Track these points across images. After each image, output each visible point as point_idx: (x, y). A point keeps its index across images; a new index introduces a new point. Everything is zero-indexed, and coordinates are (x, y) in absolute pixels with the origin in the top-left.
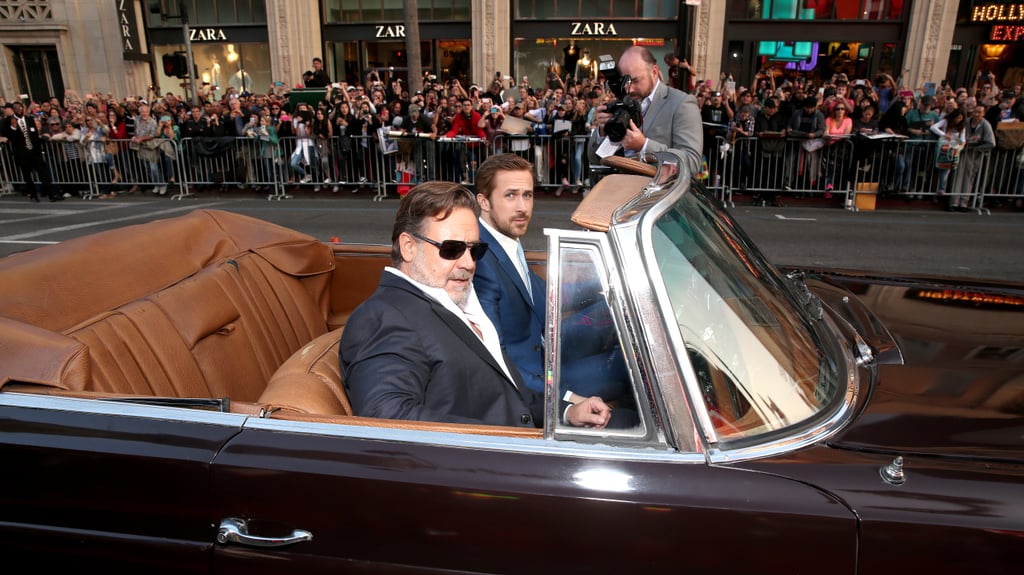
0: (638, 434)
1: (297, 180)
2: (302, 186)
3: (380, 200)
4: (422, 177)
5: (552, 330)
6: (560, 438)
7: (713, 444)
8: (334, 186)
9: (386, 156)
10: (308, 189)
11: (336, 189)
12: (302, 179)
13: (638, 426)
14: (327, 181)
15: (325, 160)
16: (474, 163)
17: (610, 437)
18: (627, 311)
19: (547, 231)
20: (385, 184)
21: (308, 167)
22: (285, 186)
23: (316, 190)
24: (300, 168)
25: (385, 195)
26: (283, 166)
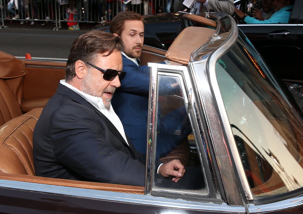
0: (204, 193)
1: (11, 18)
2: (14, 21)
3: (57, 30)
4: (81, 17)
5: (152, 127)
6: (155, 194)
7: (251, 201)
8: (32, 21)
9: (61, 6)
10: (17, 23)
11: (32, 23)
12: (14, 17)
13: (204, 188)
14: (28, 19)
15: (27, 7)
16: (110, 10)
17: (186, 195)
18: (199, 116)
19: (150, 64)
20: (60, 21)
21: (17, 11)
22: (4, 21)
23: (22, 23)
24: (13, 11)
25: (60, 27)
26: (3, 9)
